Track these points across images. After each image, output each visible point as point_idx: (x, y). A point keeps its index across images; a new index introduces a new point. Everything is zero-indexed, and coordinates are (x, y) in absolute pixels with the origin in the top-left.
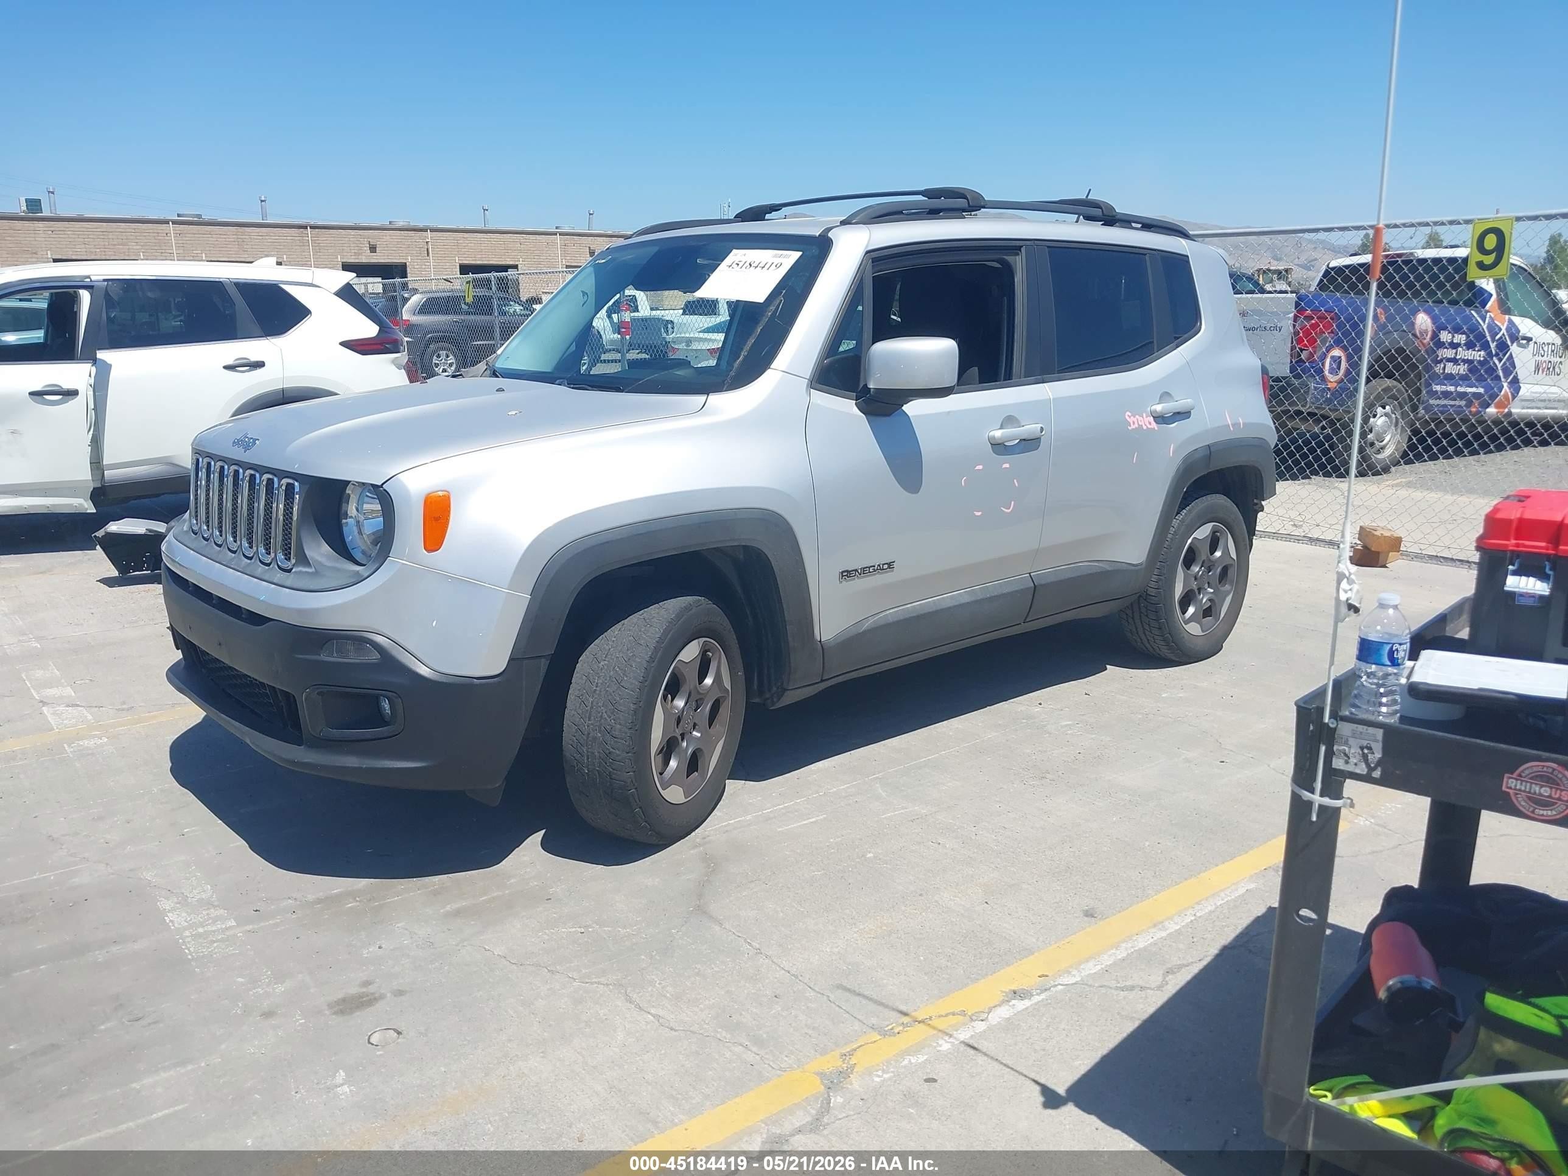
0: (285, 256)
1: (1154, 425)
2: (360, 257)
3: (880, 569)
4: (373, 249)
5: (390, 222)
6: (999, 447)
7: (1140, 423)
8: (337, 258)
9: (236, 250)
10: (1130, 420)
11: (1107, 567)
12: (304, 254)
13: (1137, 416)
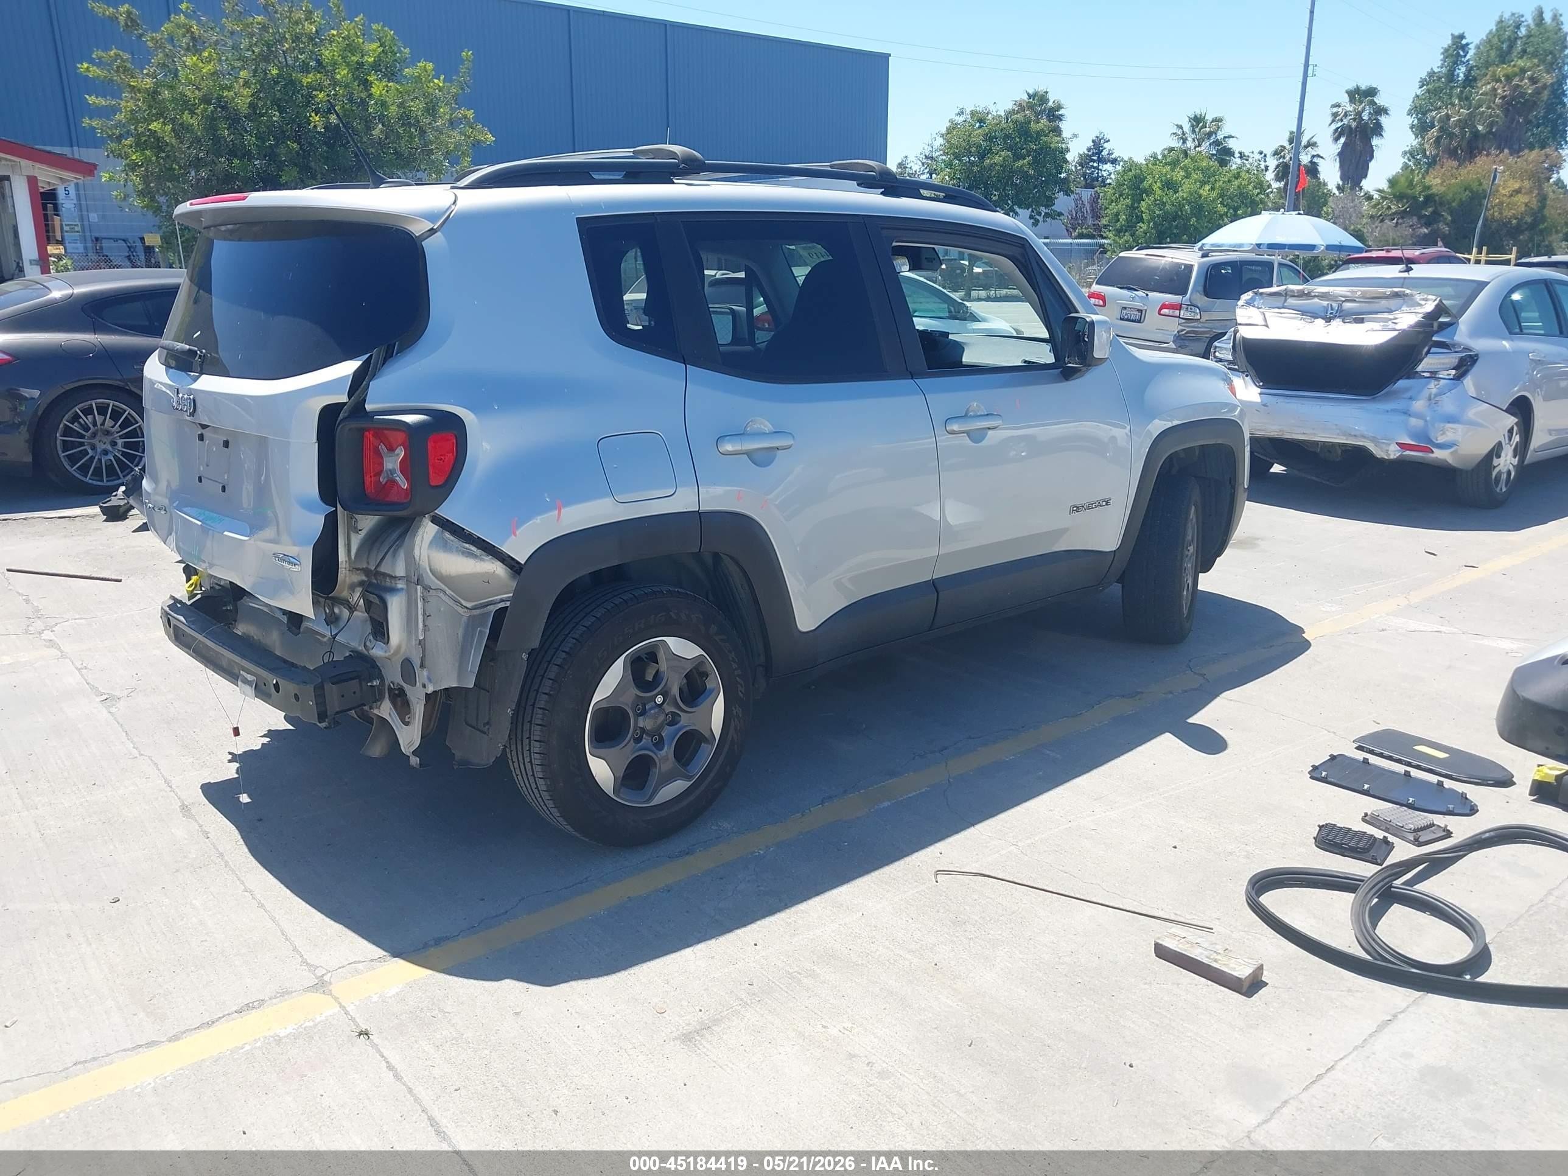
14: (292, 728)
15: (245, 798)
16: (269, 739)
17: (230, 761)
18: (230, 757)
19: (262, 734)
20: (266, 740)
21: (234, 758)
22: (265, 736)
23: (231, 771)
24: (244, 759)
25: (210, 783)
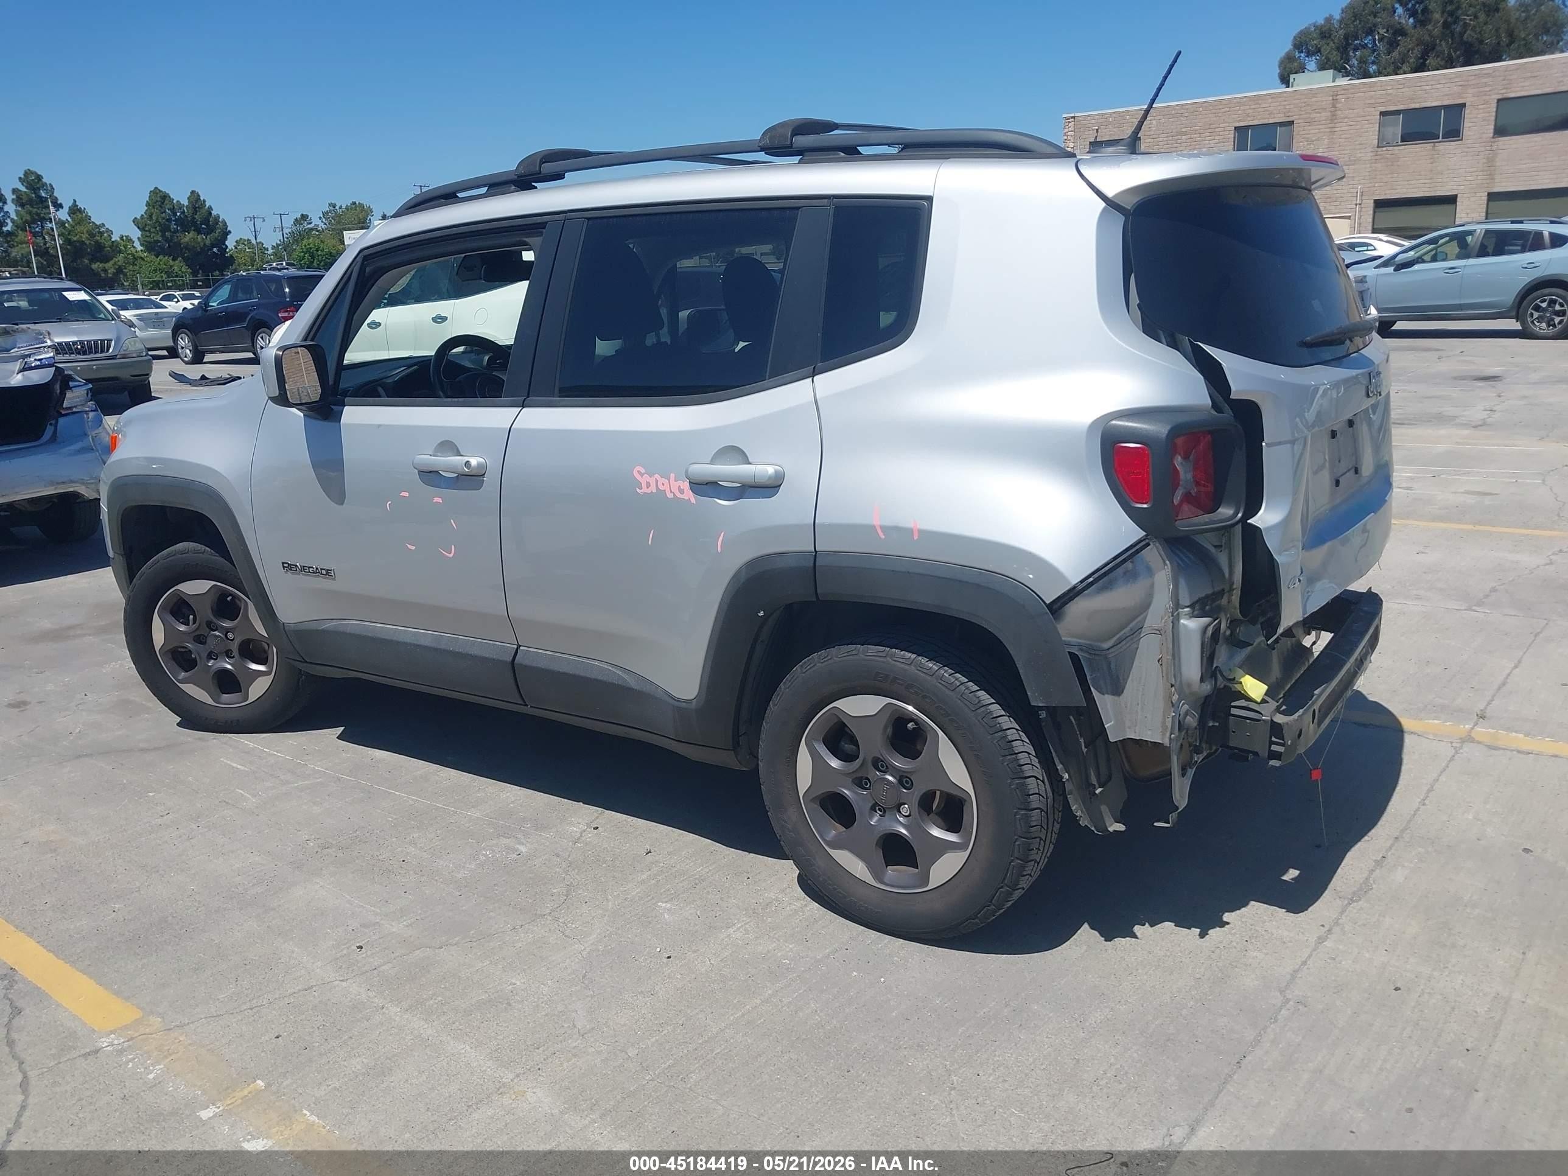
1: (689, 495)
3: (317, 572)
6: (430, 476)
7: (661, 487)
10: (643, 480)
11: (632, 683)
13: (657, 476)
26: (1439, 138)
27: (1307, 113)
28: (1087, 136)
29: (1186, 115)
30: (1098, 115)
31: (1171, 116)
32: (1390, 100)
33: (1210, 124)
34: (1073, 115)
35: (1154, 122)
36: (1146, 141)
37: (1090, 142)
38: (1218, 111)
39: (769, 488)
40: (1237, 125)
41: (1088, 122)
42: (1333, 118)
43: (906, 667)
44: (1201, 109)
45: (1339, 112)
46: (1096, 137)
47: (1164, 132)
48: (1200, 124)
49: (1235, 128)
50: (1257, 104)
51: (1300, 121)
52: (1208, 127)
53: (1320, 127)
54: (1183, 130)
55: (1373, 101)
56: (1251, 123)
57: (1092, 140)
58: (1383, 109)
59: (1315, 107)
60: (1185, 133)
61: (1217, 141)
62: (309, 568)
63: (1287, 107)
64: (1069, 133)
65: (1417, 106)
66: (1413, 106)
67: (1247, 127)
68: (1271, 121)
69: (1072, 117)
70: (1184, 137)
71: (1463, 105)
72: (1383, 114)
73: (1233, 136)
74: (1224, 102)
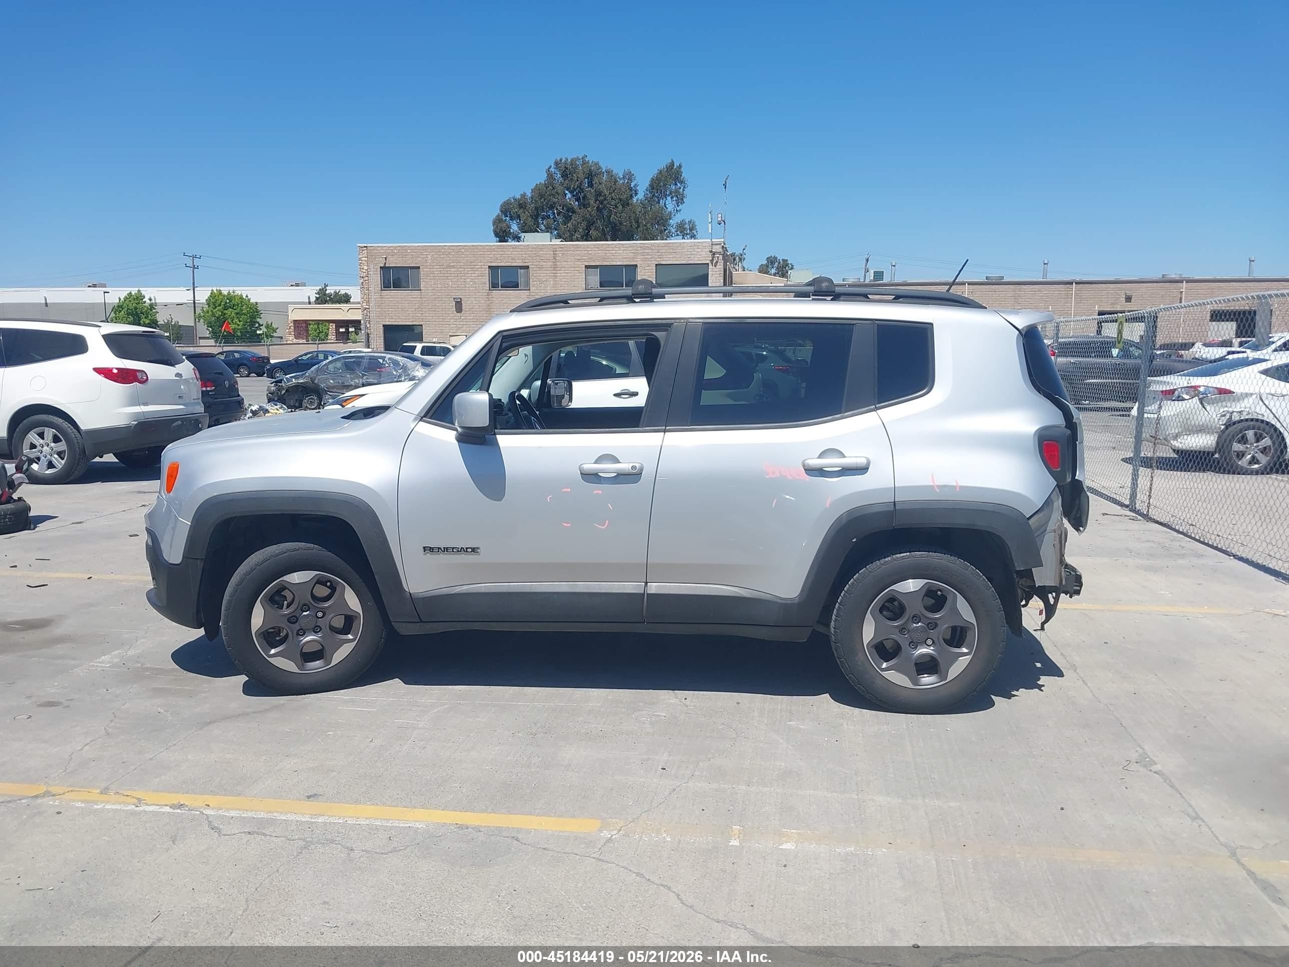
0: (1050, 307)
1: (804, 477)
2: (1115, 306)
3: (465, 551)
4: (1129, 299)
5: (1163, 275)
7: (783, 474)
8: (1095, 307)
9: (1012, 303)
10: (770, 470)
12: (1066, 304)
14: (993, 696)
15: (1039, 665)
16: (1012, 693)
17: (1043, 686)
18: (1043, 688)
19: (1016, 697)
20: (1014, 693)
21: (1040, 687)
22: (1015, 696)
23: (1043, 680)
24: (1033, 684)
25: (1058, 677)
26: (623, 287)
27: (537, 262)
28: (377, 262)
29: (453, 253)
30: (385, 246)
31: (441, 253)
32: (590, 258)
33: (471, 262)
34: (366, 245)
35: (429, 256)
36: (425, 270)
37: (381, 267)
38: (476, 253)
39: (862, 470)
40: (490, 265)
41: (377, 251)
42: (555, 267)
43: (940, 561)
44: (463, 250)
45: (558, 263)
46: (385, 263)
47: (438, 264)
48: (464, 261)
49: (489, 267)
50: (503, 251)
51: (533, 266)
52: (469, 264)
53: (547, 272)
54: (452, 264)
55: (579, 257)
56: (499, 265)
57: (382, 265)
58: (587, 264)
59: (543, 258)
60: (453, 267)
61: (477, 275)
62: (453, 548)
63: (524, 256)
64: (363, 259)
65: (608, 264)
66: (605, 263)
67: (498, 267)
68: (514, 264)
69: (365, 247)
70: (452, 270)
71: (636, 266)
72: (587, 267)
73: (488, 272)
74: (479, 247)
